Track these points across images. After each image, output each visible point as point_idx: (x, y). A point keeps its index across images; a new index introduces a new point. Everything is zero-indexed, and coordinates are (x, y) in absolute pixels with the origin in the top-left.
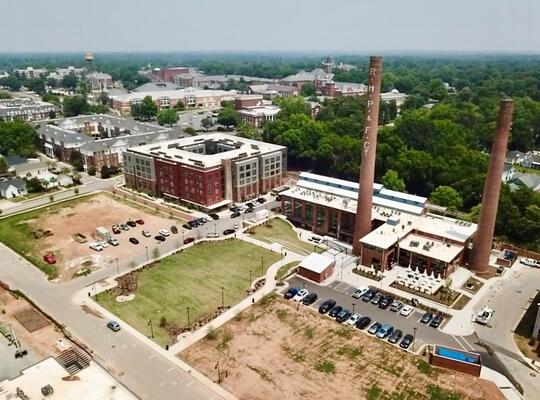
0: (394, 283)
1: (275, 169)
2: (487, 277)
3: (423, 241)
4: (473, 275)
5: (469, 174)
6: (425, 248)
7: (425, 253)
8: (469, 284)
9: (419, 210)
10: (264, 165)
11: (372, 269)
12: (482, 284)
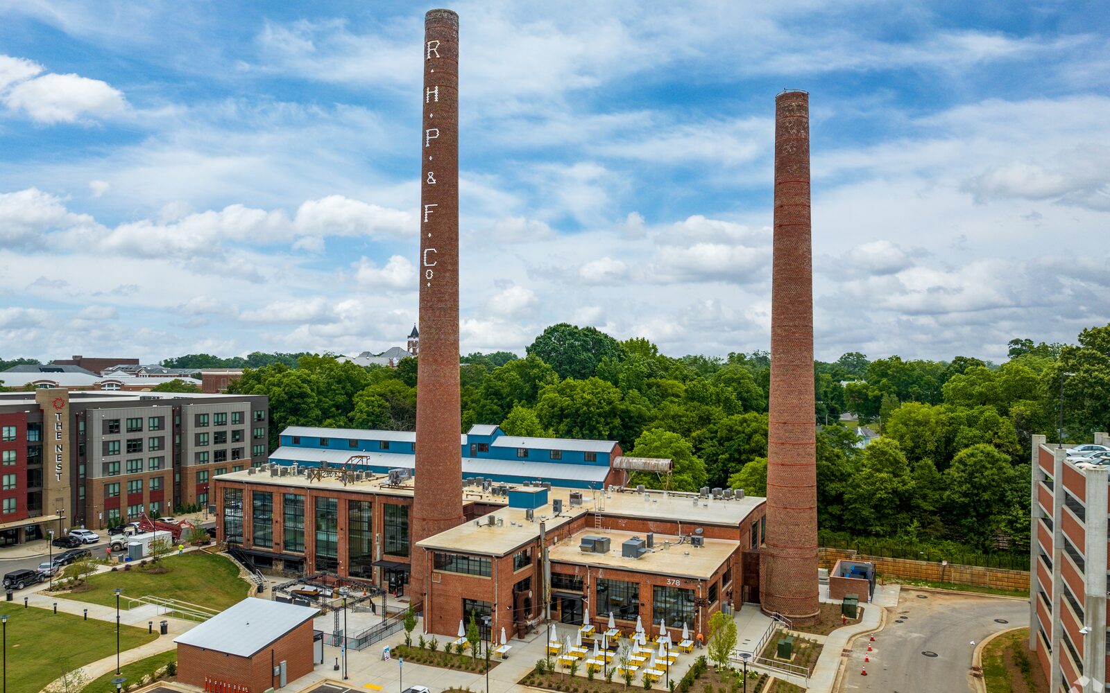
0: (540, 670)
1: (229, 446)
2: (822, 624)
3: (618, 539)
4: (780, 626)
5: (705, 420)
6: (629, 550)
7: (632, 564)
8: (780, 650)
9: (599, 474)
10: (191, 430)
11: (461, 639)
12: (818, 647)
